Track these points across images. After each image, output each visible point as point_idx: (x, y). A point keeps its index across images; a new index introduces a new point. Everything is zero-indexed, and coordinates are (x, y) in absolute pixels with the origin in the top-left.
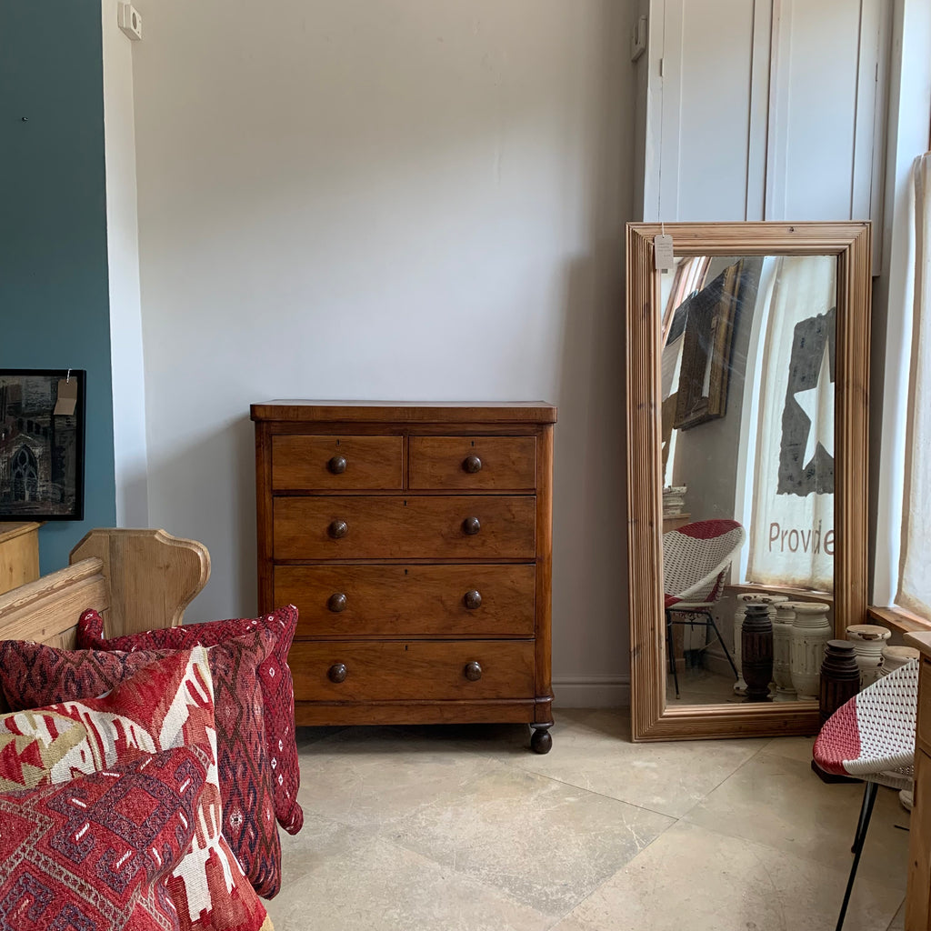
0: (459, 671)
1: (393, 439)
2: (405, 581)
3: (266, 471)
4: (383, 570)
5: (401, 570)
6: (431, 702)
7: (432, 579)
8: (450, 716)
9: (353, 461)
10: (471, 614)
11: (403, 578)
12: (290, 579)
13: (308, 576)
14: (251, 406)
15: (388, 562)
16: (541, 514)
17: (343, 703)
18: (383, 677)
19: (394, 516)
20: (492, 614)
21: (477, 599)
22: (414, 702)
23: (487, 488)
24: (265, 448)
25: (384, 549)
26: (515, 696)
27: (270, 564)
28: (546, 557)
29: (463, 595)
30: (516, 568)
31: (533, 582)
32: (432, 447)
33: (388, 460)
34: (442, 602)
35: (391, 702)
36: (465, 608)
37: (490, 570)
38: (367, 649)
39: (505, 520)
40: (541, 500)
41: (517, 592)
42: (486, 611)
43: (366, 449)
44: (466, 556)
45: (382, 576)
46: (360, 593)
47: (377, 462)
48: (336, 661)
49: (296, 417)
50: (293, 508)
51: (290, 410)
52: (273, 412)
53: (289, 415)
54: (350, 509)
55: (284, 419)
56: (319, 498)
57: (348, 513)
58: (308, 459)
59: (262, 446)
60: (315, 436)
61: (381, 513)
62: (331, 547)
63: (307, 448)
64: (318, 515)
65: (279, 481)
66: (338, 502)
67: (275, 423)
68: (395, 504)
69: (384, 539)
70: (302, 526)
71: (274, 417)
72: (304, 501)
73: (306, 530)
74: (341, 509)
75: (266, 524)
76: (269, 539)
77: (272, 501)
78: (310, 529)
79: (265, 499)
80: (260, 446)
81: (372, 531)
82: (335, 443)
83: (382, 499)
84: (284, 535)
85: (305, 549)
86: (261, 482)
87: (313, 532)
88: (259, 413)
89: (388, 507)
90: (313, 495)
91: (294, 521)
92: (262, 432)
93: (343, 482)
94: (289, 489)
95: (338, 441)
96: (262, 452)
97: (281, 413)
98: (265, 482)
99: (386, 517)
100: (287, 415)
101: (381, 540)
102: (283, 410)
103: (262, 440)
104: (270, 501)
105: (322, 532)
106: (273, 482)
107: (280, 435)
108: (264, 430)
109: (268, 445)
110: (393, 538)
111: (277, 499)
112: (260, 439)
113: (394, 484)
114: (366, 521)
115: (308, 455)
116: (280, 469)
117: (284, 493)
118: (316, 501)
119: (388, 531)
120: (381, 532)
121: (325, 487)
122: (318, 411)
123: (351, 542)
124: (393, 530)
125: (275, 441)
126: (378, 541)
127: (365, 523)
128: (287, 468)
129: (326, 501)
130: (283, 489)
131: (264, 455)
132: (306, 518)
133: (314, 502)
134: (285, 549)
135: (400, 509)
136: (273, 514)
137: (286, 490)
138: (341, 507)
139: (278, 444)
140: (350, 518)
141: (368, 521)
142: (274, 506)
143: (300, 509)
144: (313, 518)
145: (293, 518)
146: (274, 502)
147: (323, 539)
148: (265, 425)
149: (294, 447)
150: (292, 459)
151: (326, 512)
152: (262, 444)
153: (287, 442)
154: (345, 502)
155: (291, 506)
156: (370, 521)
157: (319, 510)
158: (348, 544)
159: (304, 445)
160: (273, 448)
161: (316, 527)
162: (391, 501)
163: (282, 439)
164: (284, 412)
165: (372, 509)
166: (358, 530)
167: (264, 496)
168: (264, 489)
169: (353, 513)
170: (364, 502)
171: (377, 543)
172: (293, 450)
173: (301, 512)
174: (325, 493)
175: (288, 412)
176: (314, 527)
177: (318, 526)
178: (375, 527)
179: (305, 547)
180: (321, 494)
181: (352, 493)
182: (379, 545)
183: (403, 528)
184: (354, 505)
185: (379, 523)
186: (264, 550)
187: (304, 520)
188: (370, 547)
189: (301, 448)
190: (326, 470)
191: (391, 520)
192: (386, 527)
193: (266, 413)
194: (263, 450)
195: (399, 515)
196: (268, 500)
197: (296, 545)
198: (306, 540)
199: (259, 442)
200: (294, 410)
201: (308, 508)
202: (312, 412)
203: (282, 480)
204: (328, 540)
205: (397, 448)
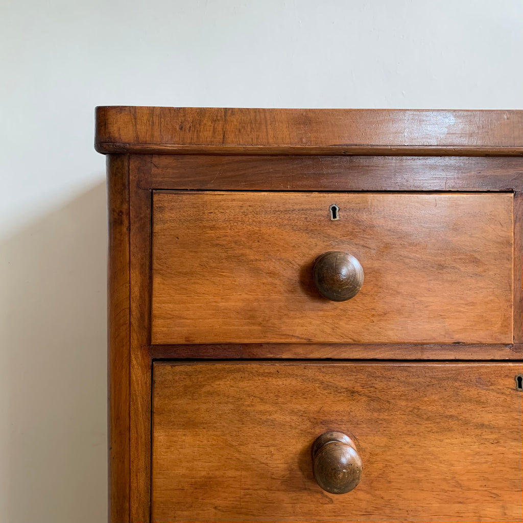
19: (487, 418)
24: (135, 225)
47: (441, 267)
49: (221, 141)
50: (210, 394)
51: (204, 122)
52: (156, 127)
53: (201, 134)
54: (365, 399)
55: (187, 147)
56: (278, 365)
57: (359, 410)
58: (252, 257)
59: (126, 222)
60: (272, 194)
61: (452, 412)
62: (312, 506)
63: (249, 227)
64: (275, 416)
65: (170, 319)
66: (331, 380)
67: (163, 158)
68: (492, 384)
69: (461, 486)
70: (232, 446)
71: (159, 140)
72: (238, 375)
73: (242, 457)
74: (342, 398)
75: (133, 441)
76: (139, 482)
77: (149, 374)
78: (253, 456)
79: (132, 370)
80: (121, 223)
81: (427, 462)
82: (325, 213)
83: (454, 372)
84: (181, 471)
85: (241, 513)
86: (122, 321)
87: (263, 465)
88: (119, 129)
89: (471, 393)
90: (264, 357)
91: (210, 433)
92: (127, 183)
93: (347, 324)
94: (197, 342)
95: (334, 209)
96: (127, 239)
97: (178, 128)
98: (132, 320)
99: (466, 423)
100: (195, 134)
101: (451, 489)
102: (185, 120)
103: (125, 206)
104: (143, 374)
105: (286, 465)
106: (153, 323)
107: (176, 192)
108: (131, 177)
109: (141, 219)
110: (485, 483)
111: (164, 371)
112: (122, 203)
113: (489, 328)
114: (410, 433)
115: (250, 248)
116: (175, 285)
117: (184, 354)
118: (270, 375)
119: (473, 464)
120: (452, 465)
121: (298, 337)
122: (281, 125)
123: (368, 493)
124: (483, 460)
125: (162, 209)
126: (443, 490)
127: (408, 439)
128: (195, 283)
129: (297, 375)
130: (182, 341)
131: (132, 248)
132: (243, 424)
133: (266, 379)
134: (186, 513)
135: (505, 401)
136: (152, 412)
137: (188, 346)
138: (340, 393)
139: (171, 215)
140: (365, 426)
141: (416, 433)
142: (157, 390)
143: (228, 397)
144: (261, 423)
145: (206, 423)
146: (156, 379)
147: (289, 483)
148: (134, 164)
149: (214, 223)
150: (207, 257)
151: (299, 407)
152: (124, 217)
153: (195, 210)
154: (350, 380)
155: (203, 390)
156: (421, 434)
157: (280, 400)
158: (360, 500)
159: (240, 219)
160: (157, 227)
161: (272, 449)
162: (479, 378)
163: (181, 203)
164: (188, 126)
165: (426, 399)
166: (386, 460)
167: (130, 362)
168: (128, 343)
169: (374, 410)
170: (403, 379)
171: (440, 497)
172: (212, 233)
173: (231, 406)
174: (295, 354)
175: (198, 126)
176: (264, 450)
177: (274, 446)
178: (435, 449)
179: (239, 506)
180: (284, 357)
181: (369, 353)
182: (447, 502)
183: (514, 453)
184: (376, 386)
185: (447, 441)
186: (127, 512)
187: (237, 429)
188: (420, 509)
189: (231, 226)
190: (299, 289)
191: (479, 432)
192: (467, 451)
193: (136, 128)
194: (130, 233)
195: (501, 417)
196: (138, 374)
197: (213, 501)
198: (243, 486)
199: (117, 211)
200: (214, 121)
201: (249, 396)
202: (263, 127)
203: (180, 317)
204: (304, 487)
205: (499, 227)
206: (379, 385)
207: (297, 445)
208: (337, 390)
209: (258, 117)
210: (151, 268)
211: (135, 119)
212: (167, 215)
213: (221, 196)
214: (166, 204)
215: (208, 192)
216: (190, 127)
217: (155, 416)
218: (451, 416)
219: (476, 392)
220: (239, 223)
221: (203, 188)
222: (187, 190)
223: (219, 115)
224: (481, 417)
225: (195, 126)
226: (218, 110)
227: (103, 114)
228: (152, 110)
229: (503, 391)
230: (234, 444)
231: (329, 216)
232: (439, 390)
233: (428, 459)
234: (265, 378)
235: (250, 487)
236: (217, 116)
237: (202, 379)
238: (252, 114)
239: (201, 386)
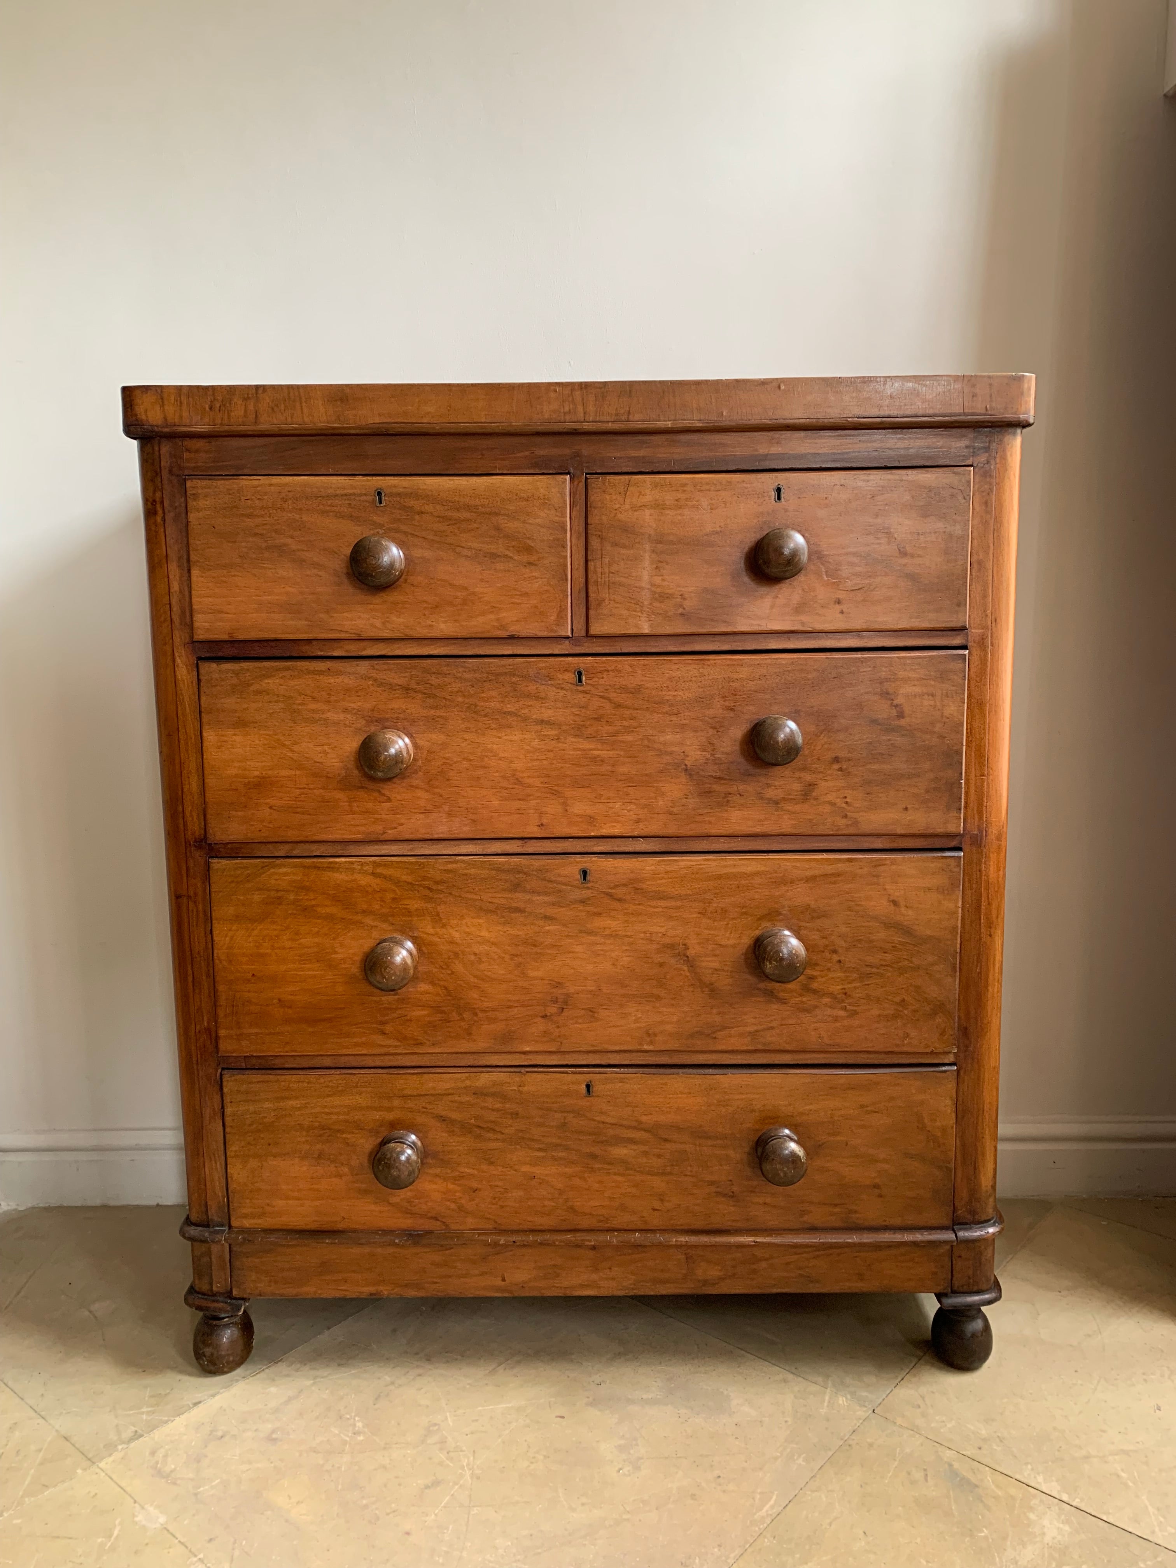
0: (738, 1154)
1: (541, 484)
2: (583, 902)
3: (175, 587)
4: (517, 870)
5: (571, 868)
6: (660, 1238)
7: (661, 896)
8: (714, 1272)
9: (428, 554)
10: (771, 995)
11: (577, 894)
12: (257, 897)
13: (307, 889)
14: (125, 390)
15: (531, 847)
16: (981, 705)
17: (414, 1237)
18: (525, 1169)
19: (547, 714)
20: (832, 995)
21: (793, 955)
22: (614, 1239)
23: (819, 627)
24: (169, 517)
25: (519, 811)
26: (897, 1221)
27: (198, 856)
28: (993, 831)
29: (747, 941)
30: (908, 863)
31: (956, 904)
32: (659, 506)
33: (529, 550)
34: (689, 961)
35: (548, 1237)
36: (752, 979)
37: (829, 869)
38: (479, 1093)
39: (874, 722)
40: (983, 662)
41: (907, 931)
42: (815, 985)
43: (465, 515)
44: (758, 829)
45: (516, 887)
46: (457, 936)
47: (494, 556)
48: (394, 1125)
49: (254, 421)
50: (258, 692)
51: (235, 400)
52: (184, 407)
53: (232, 414)
54: (420, 696)
55: (218, 428)
56: (329, 664)
57: (414, 707)
58: (294, 547)
59: (160, 512)
60: (312, 478)
61: (509, 708)
62: (370, 805)
63: (289, 515)
64: (329, 715)
65: (210, 613)
66: (385, 677)
67: (195, 441)
68: (551, 679)
69: (521, 783)
70: (284, 745)
71: (188, 421)
72: (287, 673)
73: (295, 756)
74: (396, 695)
75: (182, 742)
76: (193, 785)
77: (195, 673)
78: (307, 755)
79: (176, 669)
80: (155, 513)
81: (486, 759)
82: (370, 498)
83: (511, 667)
84: (234, 771)
85: (297, 813)
86: (162, 619)
87: (318, 764)
88: (146, 411)
89: (529, 688)
90: (313, 655)
91: (261, 732)
92: (158, 470)
93: (399, 617)
94: (241, 637)
95: (379, 494)
96: (162, 530)
97: (207, 409)
98: (173, 617)
99: (525, 719)
100: (226, 414)
101: (511, 786)
102: (214, 399)
103: (158, 495)
104: (189, 673)
105: (341, 764)
106: (194, 619)
107: (210, 477)
108: (162, 464)
109: (176, 508)
110: (546, 780)
111: (211, 669)
112: (154, 492)
113: (545, 620)
114: (467, 730)
115: (292, 537)
116: (214, 578)
117: (228, 651)
118: (320, 673)
119: (532, 760)
120: (512, 762)
121: (347, 632)
122: (316, 401)
123: (426, 791)
124: (544, 757)
125: (195, 496)
126: (502, 788)
127: (466, 736)
128: (234, 576)
129: (349, 673)
130: (225, 637)
131: (168, 539)
132: (295, 723)
133: (317, 677)
134: (239, 813)
135: (565, 696)
136: (200, 712)
137: (233, 642)
138: (395, 690)
139: (205, 503)
140: (421, 723)
141: (474, 730)
142: (203, 689)
143: (278, 696)
144: (314, 721)
145: (256, 723)
146: (201, 677)
147: (344, 784)
148: (165, 448)
149: (252, 510)
150: (246, 547)
151: (352, 705)
152: (158, 506)
153: (230, 496)
154: (405, 677)
155: (252, 688)
156: (479, 731)
157: (333, 698)
158: (419, 798)
159: (279, 506)
160: (192, 517)
161: (326, 748)
162: (538, 673)
163: (216, 490)
164: (218, 405)
165: (483, 695)
166: (444, 758)
167: (174, 661)
168: (171, 641)
169: (431, 708)
170: (459, 675)
171: (501, 795)
172: (249, 522)
173: (282, 705)
174: (347, 651)
175: (228, 405)
176: (319, 749)
177: (329, 745)
178: (495, 746)
179: (295, 806)
180: (336, 654)
181: (424, 649)
182: (506, 799)
183: (574, 749)
184: (433, 683)
185: (505, 737)
186: (181, 815)
187: (288, 728)
188: (480, 806)
189: (270, 514)
190: (346, 581)
191: (539, 728)
192: (527, 747)
193: (164, 409)
194: (164, 524)
195: (561, 713)
196: (184, 673)
197: (268, 801)
198: (298, 786)
199: (151, 500)
200: (246, 399)
201: (300, 694)
202: (298, 404)
203: (222, 612)
204: (360, 785)
205: (553, 512)
206: (434, 680)
207: (352, 744)
208: (392, 687)
209: (291, 394)
210: (188, 561)
211: (162, 399)
212: (202, 503)
213: (258, 481)
214: (200, 491)
215: (241, 477)
216: (220, 407)
217: (203, 714)
218: (510, 713)
219: (534, 688)
220: (279, 510)
221: (240, 473)
222: (222, 475)
223: (250, 392)
224: (541, 713)
225: (225, 405)
226: (249, 387)
227: (128, 393)
228: (179, 388)
229: (563, 686)
230: (287, 743)
231: (374, 501)
232: (497, 685)
233: (487, 756)
234: (315, 676)
235: (305, 786)
236: (248, 394)
237: (250, 678)
238: (286, 391)
239: (249, 685)
